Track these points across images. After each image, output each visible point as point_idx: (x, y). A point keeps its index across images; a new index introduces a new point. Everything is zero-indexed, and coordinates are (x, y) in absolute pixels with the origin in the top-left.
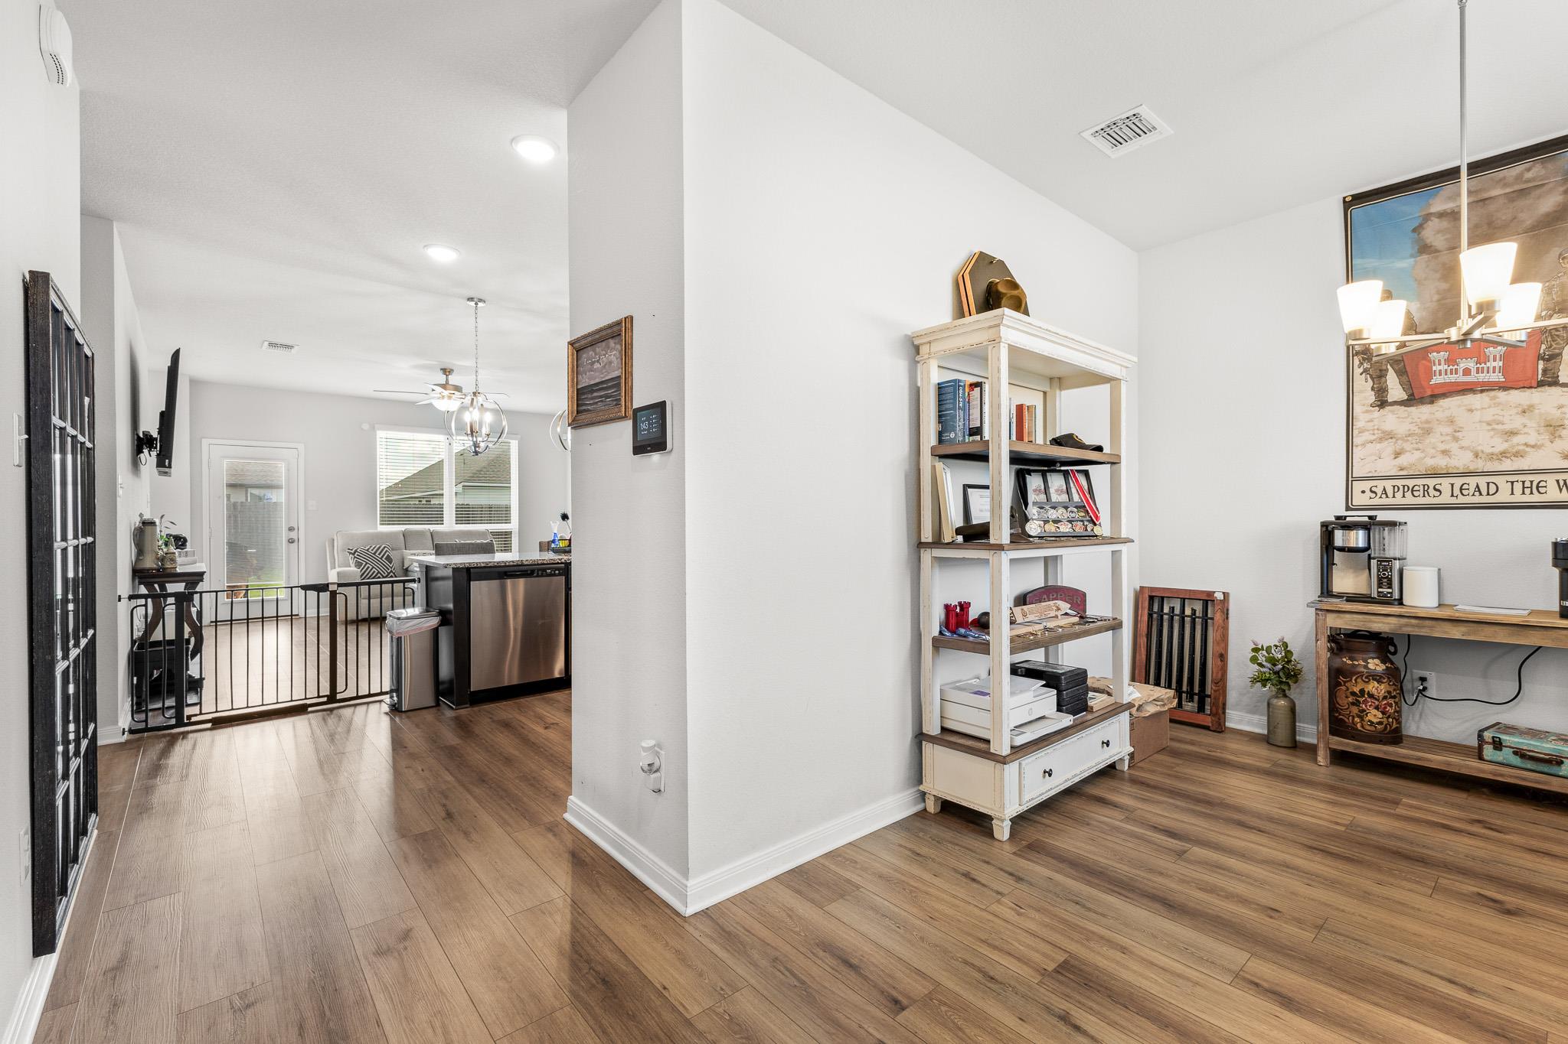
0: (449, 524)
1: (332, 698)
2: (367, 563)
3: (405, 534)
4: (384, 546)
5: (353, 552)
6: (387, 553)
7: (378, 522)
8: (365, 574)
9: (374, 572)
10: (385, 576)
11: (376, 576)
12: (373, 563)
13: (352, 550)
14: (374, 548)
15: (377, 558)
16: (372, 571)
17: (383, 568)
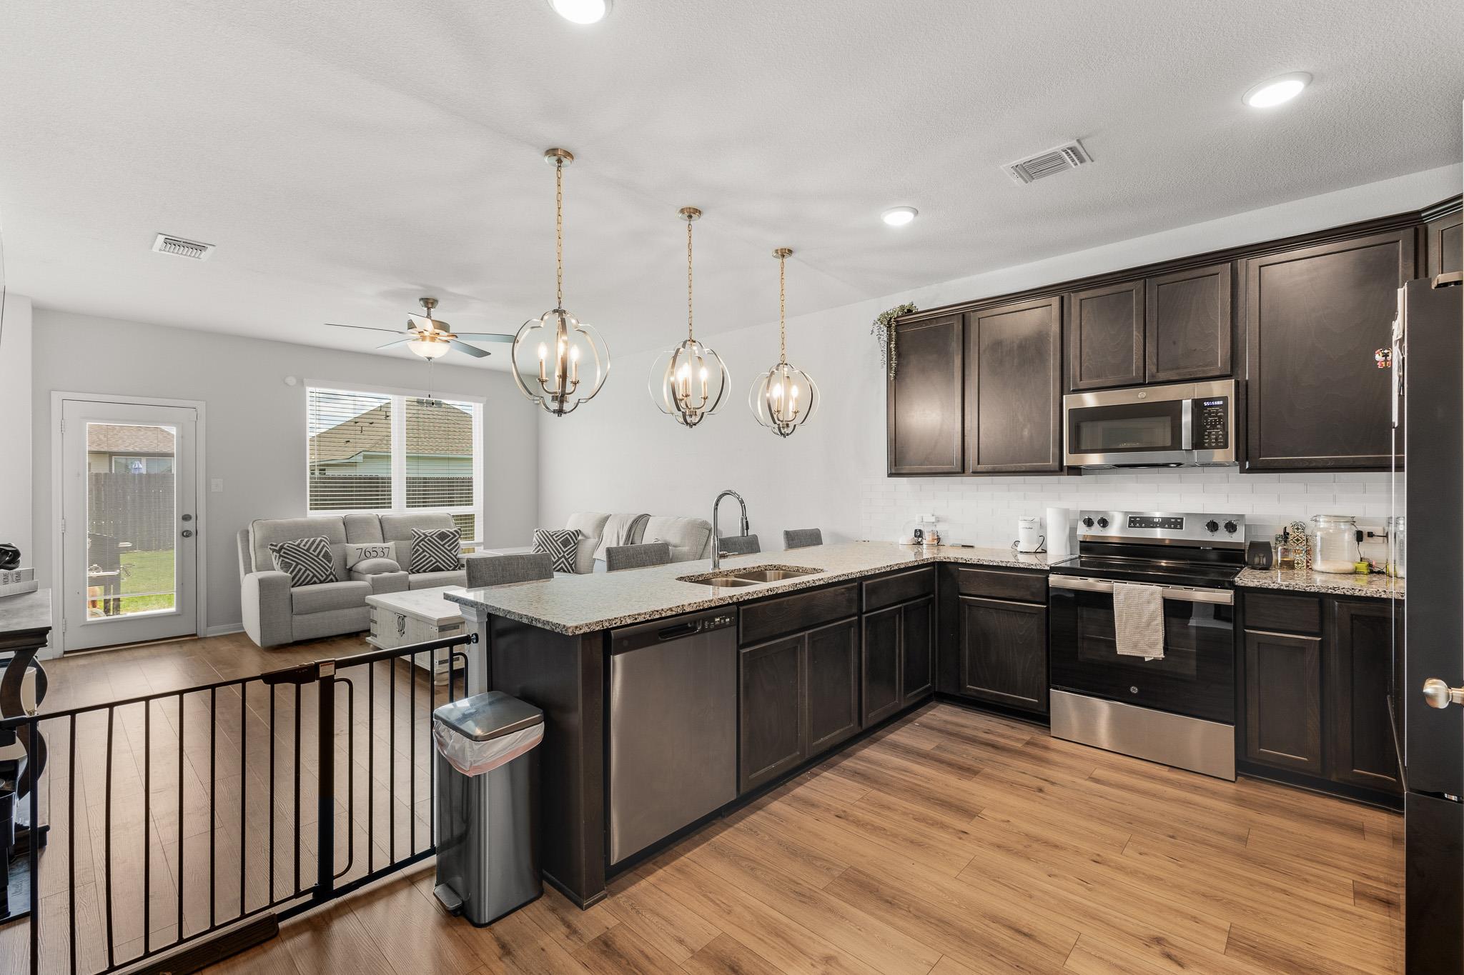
0: (399, 508)
1: (324, 890)
2: (298, 564)
3: (346, 522)
4: (319, 539)
5: (277, 548)
6: (325, 549)
7: (308, 506)
8: (297, 578)
9: (308, 575)
10: (322, 579)
11: (310, 580)
12: (306, 564)
13: (276, 546)
14: (307, 543)
15: (311, 556)
16: (306, 575)
17: (320, 569)
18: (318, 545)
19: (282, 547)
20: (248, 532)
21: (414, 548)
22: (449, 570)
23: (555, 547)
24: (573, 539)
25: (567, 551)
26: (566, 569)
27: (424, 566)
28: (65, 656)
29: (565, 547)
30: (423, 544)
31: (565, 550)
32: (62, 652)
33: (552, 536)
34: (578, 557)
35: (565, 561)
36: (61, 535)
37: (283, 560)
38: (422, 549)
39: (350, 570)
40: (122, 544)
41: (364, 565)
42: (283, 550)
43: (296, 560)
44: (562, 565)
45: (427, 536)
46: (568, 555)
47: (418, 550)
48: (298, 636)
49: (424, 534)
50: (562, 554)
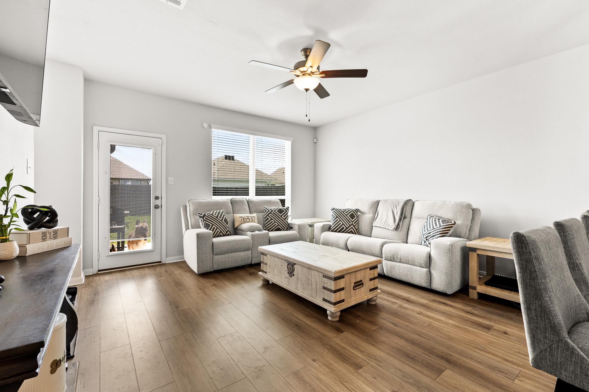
0: (254, 196)
2: (213, 225)
5: (202, 216)
6: (225, 216)
7: (212, 194)
10: (224, 234)
11: (219, 234)
12: (217, 225)
13: (201, 214)
14: (216, 213)
15: (218, 220)
16: (217, 231)
17: (223, 228)
18: (222, 214)
19: (204, 215)
20: (186, 206)
21: (266, 217)
22: (284, 230)
23: (346, 218)
24: (356, 214)
25: (354, 221)
26: (354, 232)
27: (272, 227)
28: (99, 272)
29: (352, 219)
30: (271, 215)
31: (352, 221)
32: (98, 271)
33: (343, 212)
34: (360, 225)
35: (353, 227)
36: (98, 205)
37: (205, 223)
38: (271, 218)
39: (237, 228)
40: (126, 212)
41: (245, 226)
42: (205, 217)
43: (212, 223)
44: (352, 229)
45: (272, 211)
46: (354, 223)
47: (268, 219)
48: (216, 268)
49: (271, 210)
50: (351, 223)
